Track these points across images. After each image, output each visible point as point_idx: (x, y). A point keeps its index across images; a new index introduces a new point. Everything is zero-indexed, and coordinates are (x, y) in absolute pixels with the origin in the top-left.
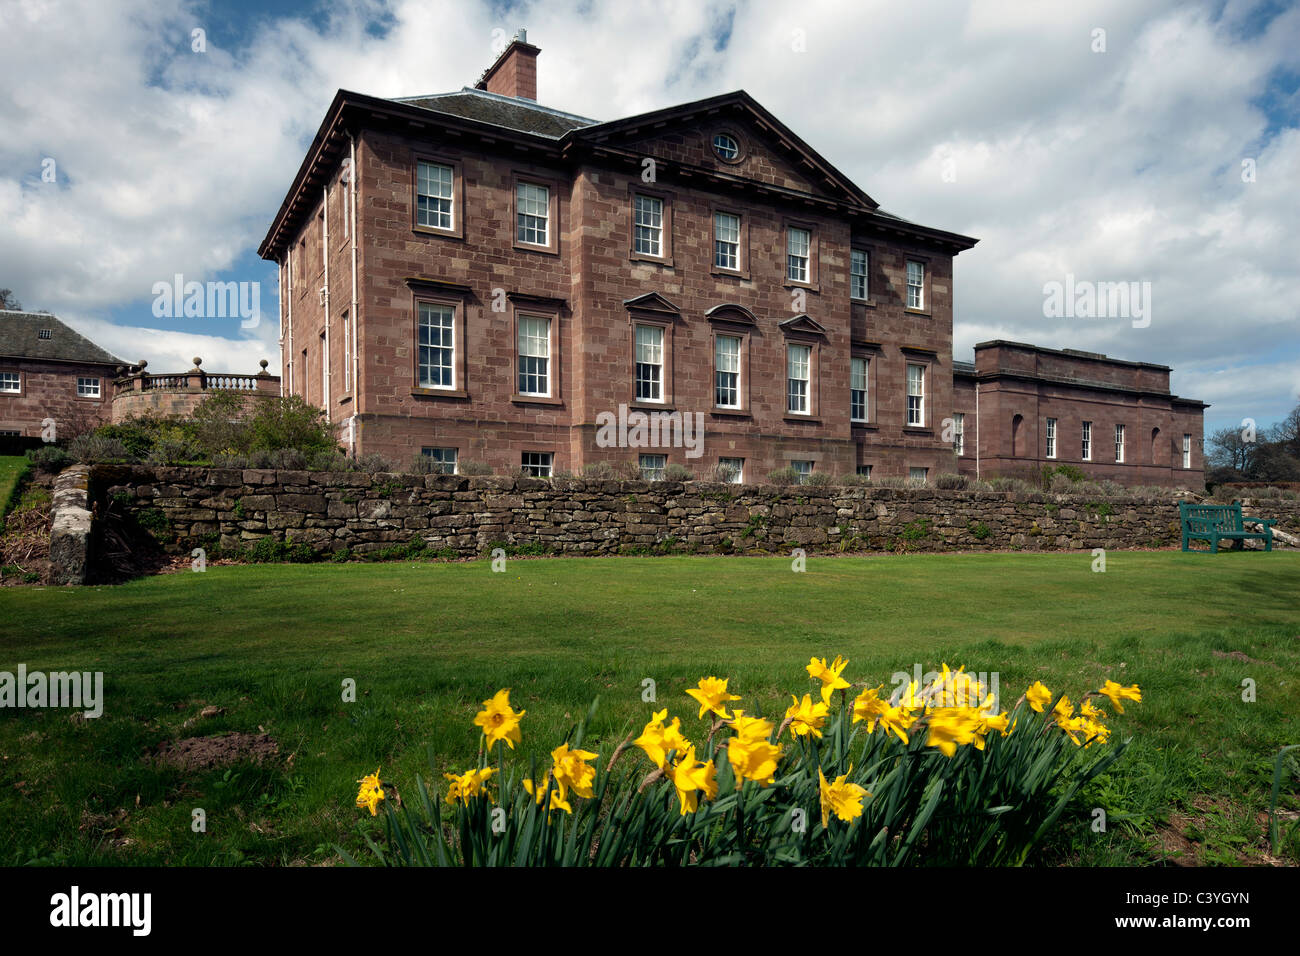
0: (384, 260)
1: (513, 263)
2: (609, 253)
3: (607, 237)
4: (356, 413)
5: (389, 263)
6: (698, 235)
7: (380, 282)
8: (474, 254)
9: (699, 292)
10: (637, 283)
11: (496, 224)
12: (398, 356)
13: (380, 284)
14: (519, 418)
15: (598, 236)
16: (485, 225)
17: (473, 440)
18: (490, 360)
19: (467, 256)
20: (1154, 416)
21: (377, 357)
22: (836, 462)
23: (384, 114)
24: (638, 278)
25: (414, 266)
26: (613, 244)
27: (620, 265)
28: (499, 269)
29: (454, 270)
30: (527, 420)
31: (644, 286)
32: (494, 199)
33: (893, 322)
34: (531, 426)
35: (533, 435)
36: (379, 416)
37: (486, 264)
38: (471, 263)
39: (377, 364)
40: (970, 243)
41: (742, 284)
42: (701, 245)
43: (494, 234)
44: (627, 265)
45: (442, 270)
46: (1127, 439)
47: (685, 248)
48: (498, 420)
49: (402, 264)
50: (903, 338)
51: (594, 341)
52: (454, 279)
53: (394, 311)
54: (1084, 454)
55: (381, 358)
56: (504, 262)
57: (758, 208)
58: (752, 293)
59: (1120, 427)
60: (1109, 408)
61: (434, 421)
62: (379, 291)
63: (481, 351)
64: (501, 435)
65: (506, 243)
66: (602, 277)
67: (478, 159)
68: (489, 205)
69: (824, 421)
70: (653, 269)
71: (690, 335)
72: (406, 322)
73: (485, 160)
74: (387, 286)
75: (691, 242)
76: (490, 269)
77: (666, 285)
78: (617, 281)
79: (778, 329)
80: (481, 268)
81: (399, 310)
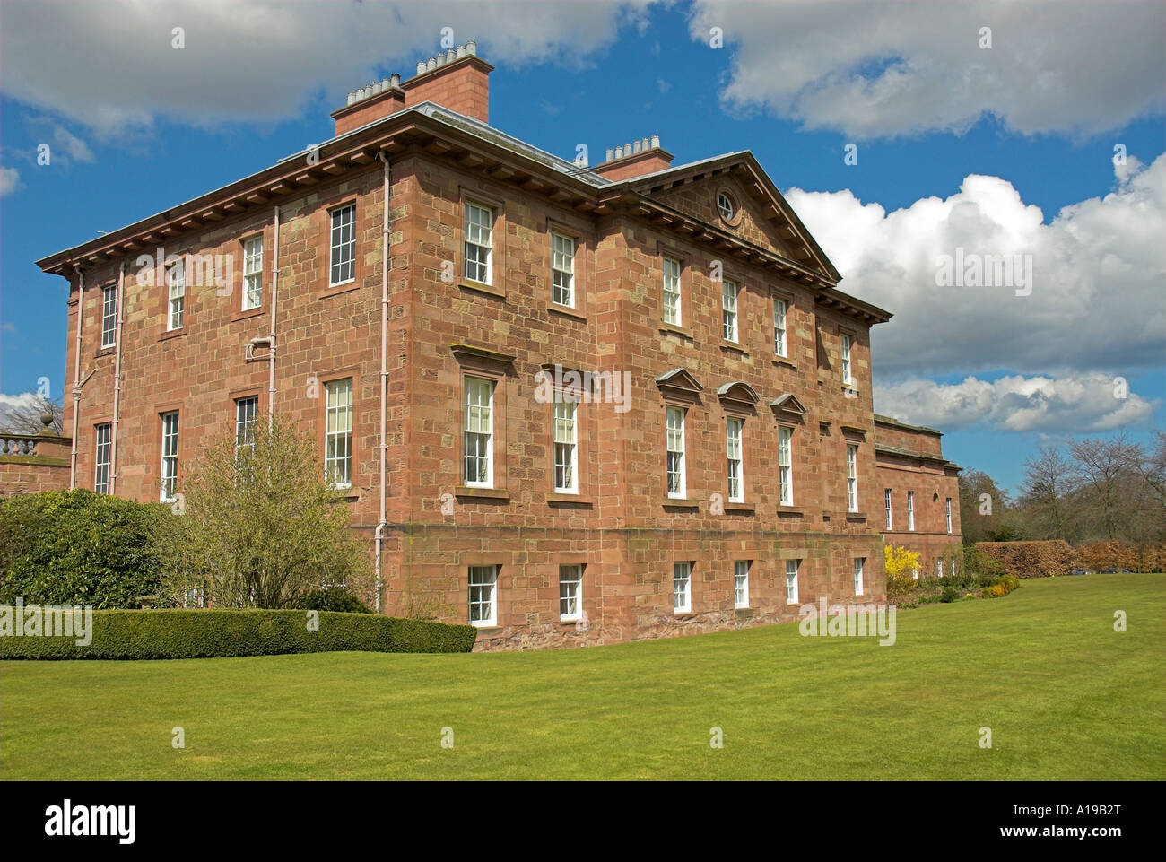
0: (432, 321)
1: (548, 329)
2: (643, 321)
3: (642, 302)
4: (383, 520)
5: (437, 326)
6: (710, 304)
7: (428, 349)
8: (514, 316)
9: (713, 367)
10: (664, 356)
11: (532, 280)
12: (444, 445)
13: (428, 353)
14: (555, 522)
15: (634, 301)
16: (523, 281)
17: (515, 553)
18: (528, 449)
19: (507, 318)
20: (934, 481)
21: (423, 447)
22: (816, 559)
23: (447, 143)
24: (666, 351)
25: (461, 331)
26: (646, 311)
27: (652, 336)
28: (537, 336)
29: (495, 335)
30: (562, 525)
31: (672, 360)
32: (531, 250)
33: (835, 398)
34: (566, 532)
35: (568, 544)
36: (429, 527)
37: (524, 328)
38: (511, 328)
39: (423, 457)
40: (886, 317)
41: (743, 359)
42: (712, 313)
43: (529, 292)
44: (658, 337)
45: (485, 337)
46: (916, 506)
47: (701, 317)
48: (536, 526)
49: (448, 327)
50: (842, 417)
51: (633, 427)
52: (495, 347)
53: (440, 387)
54: (887, 525)
55: (427, 448)
56: (539, 326)
57: (752, 275)
58: (751, 369)
59: (911, 493)
60: (902, 473)
61: (479, 529)
62: (427, 361)
63: (521, 437)
64: (541, 545)
65: (541, 304)
66: (637, 349)
67: (518, 201)
68: (527, 257)
69: (805, 512)
70: (676, 340)
71: (707, 418)
72: (451, 401)
73: (524, 204)
74: (436, 355)
75: (705, 310)
76: (527, 335)
77: (688, 359)
78: (650, 355)
79: (770, 410)
80: (520, 333)
81: (445, 386)
